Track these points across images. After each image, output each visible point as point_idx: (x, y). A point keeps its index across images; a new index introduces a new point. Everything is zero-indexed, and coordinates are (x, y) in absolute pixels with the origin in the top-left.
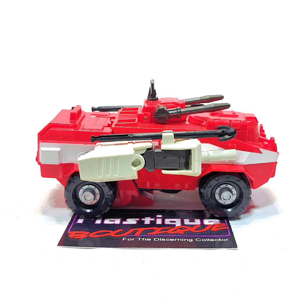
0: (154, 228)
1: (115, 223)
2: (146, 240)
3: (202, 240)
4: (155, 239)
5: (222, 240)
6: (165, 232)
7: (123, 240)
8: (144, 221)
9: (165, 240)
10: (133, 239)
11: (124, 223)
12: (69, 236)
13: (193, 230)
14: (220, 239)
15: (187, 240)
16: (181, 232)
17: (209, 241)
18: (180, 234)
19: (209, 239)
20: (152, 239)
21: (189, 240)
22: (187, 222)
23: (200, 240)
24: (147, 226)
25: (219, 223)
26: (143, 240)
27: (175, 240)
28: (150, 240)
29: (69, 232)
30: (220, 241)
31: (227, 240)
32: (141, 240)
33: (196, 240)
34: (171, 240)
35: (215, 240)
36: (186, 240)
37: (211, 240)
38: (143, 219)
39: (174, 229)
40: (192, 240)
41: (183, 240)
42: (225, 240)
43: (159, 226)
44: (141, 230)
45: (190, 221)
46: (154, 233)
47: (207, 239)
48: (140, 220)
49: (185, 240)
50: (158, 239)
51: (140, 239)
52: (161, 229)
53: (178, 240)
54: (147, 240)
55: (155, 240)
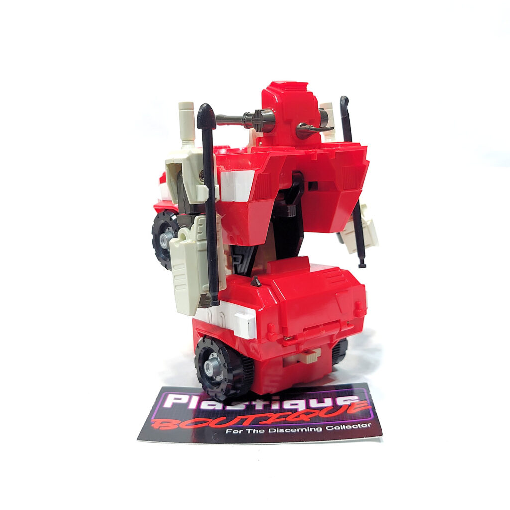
0: (269, 415)
1: (216, 409)
2: (257, 432)
3: (335, 428)
4: (270, 430)
5: (362, 426)
6: (284, 419)
7: (227, 432)
8: (255, 406)
9: (284, 431)
10: (240, 431)
11: (228, 408)
12: (153, 425)
13: (322, 415)
14: (359, 425)
15: (315, 430)
16: (306, 418)
17: (344, 428)
18: (304, 422)
19: (344, 426)
20: (267, 431)
21: (317, 429)
22: (314, 403)
23: (333, 429)
24: (259, 412)
25: (357, 401)
26: (254, 432)
27: (298, 431)
28: (264, 431)
29: (153, 421)
30: (360, 427)
31: (369, 426)
32: (251, 432)
33: (327, 428)
34: (292, 430)
35: (353, 426)
36: (313, 430)
37: (347, 427)
38: (254, 403)
39: (296, 414)
40: (321, 428)
41: (308, 430)
42: (366, 426)
43: (276, 412)
44: (251, 418)
45: (318, 402)
46: (269, 422)
47: (341, 426)
48: (250, 403)
49: (311, 430)
50: (274, 431)
51: (249, 430)
52: (278, 415)
53: (302, 430)
54: (260, 431)
55: (270, 432)
